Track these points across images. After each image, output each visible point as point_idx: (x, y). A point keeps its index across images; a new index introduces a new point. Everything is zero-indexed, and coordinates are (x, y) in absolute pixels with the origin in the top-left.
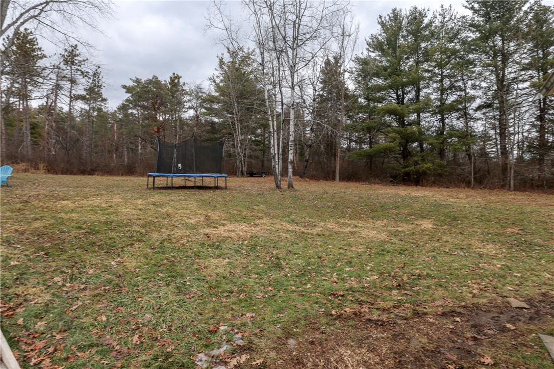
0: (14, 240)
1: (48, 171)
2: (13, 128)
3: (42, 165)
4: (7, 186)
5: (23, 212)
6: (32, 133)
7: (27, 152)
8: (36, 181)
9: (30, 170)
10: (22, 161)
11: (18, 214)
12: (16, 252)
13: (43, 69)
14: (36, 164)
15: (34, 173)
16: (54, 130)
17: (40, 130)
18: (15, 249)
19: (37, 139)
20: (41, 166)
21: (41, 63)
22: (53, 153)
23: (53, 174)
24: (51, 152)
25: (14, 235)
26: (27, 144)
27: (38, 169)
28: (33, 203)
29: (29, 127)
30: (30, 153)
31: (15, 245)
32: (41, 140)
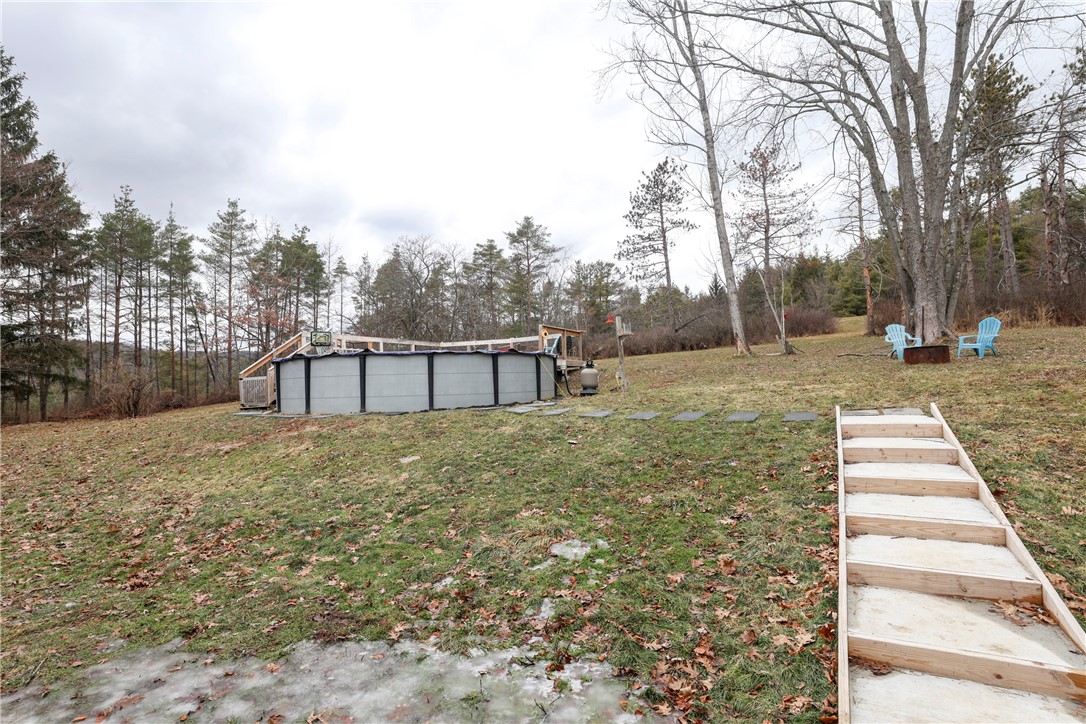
0: (1053, 462)
1: (1058, 320)
2: (981, 249)
3: (1044, 310)
4: (994, 354)
5: (1050, 406)
6: (1016, 250)
7: (1012, 288)
8: (1044, 342)
9: (1021, 323)
10: (1005, 306)
11: (1043, 408)
12: (1065, 487)
13: (1030, 116)
14: (1032, 309)
15: (1029, 328)
16: (1064, 233)
17: (1030, 241)
18: (1062, 480)
19: (1024, 261)
20: (1042, 311)
21: (1023, 107)
22: (1066, 281)
23: (1071, 325)
24: (1060, 279)
25: (1050, 451)
26: (1010, 272)
27: (1036, 318)
28: (1063, 387)
29: (1010, 239)
30: (1016, 289)
31: (1059, 473)
32: (1032, 260)
